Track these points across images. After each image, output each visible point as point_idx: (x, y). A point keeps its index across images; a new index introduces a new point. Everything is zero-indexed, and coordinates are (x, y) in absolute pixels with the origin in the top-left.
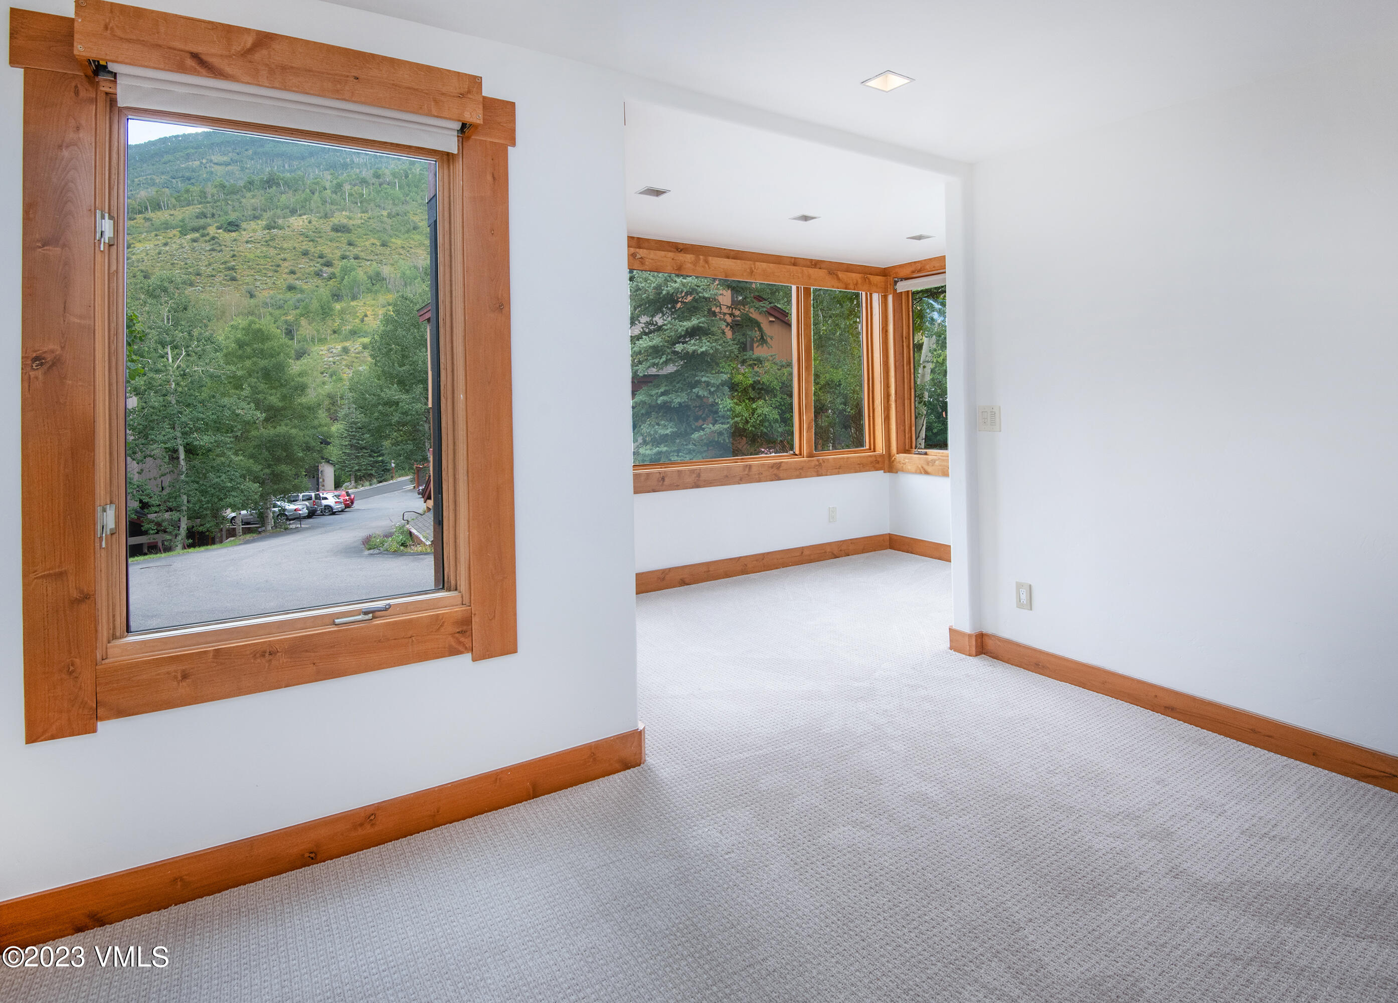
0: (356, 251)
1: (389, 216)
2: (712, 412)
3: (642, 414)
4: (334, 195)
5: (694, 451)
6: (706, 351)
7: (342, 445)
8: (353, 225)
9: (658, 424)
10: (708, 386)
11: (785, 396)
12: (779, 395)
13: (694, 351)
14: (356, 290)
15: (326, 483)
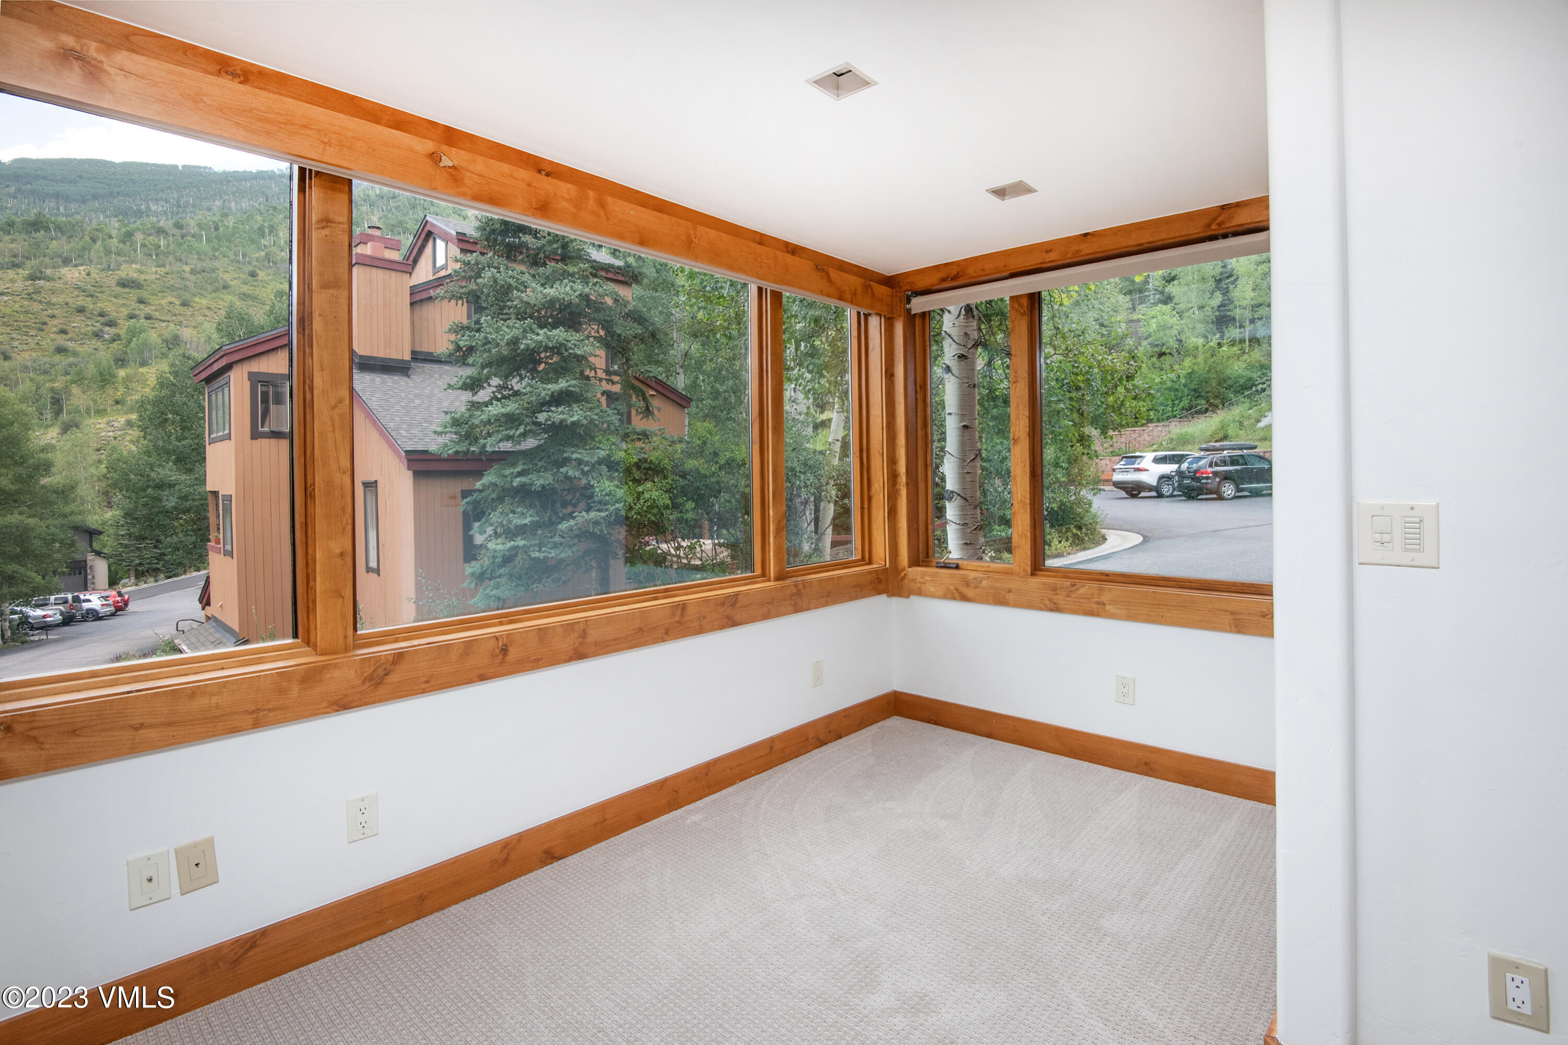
0: (148, 310)
1: (193, 272)
2: (586, 496)
3: (493, 499)
4: (121, 245)
5: (561, 544)
6: (578, 421)
7: (119, 535)
8: (145, 280)
9: (513, 512)
10: (580, 464)
11: (678, 478)
12: (671, 477)
13: (562, 421)
14: (146, 354)
15: (97, 580)
